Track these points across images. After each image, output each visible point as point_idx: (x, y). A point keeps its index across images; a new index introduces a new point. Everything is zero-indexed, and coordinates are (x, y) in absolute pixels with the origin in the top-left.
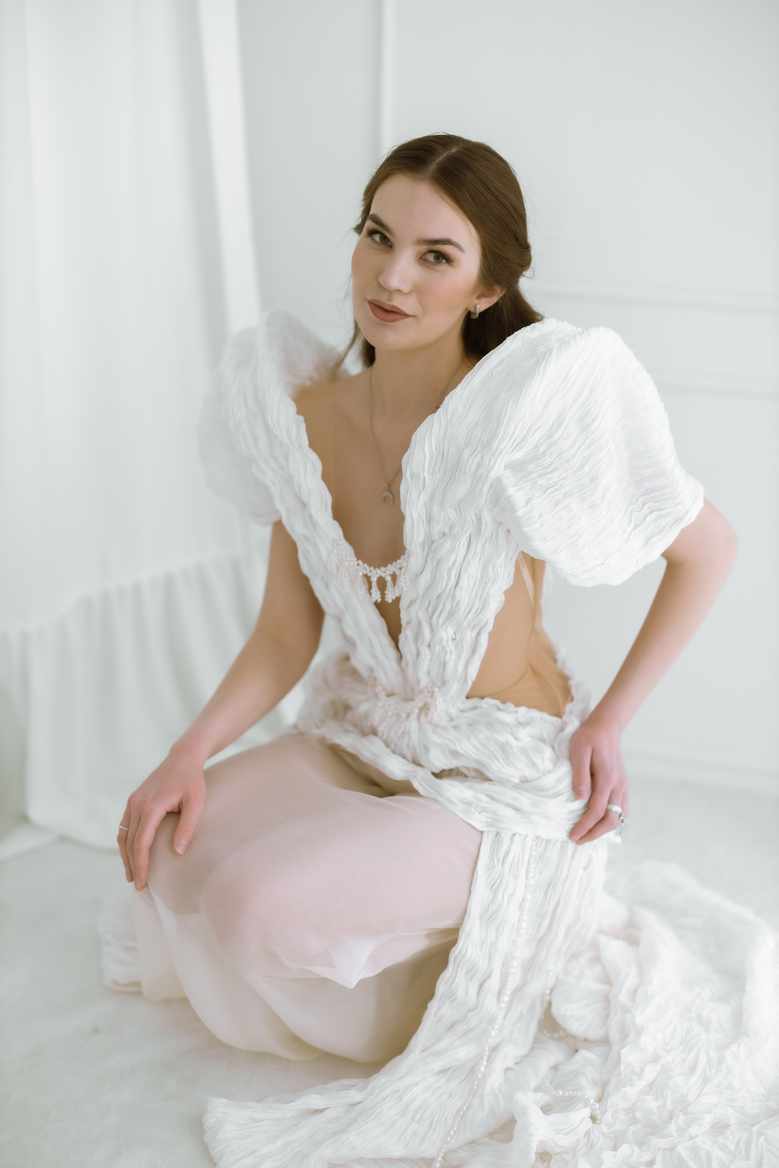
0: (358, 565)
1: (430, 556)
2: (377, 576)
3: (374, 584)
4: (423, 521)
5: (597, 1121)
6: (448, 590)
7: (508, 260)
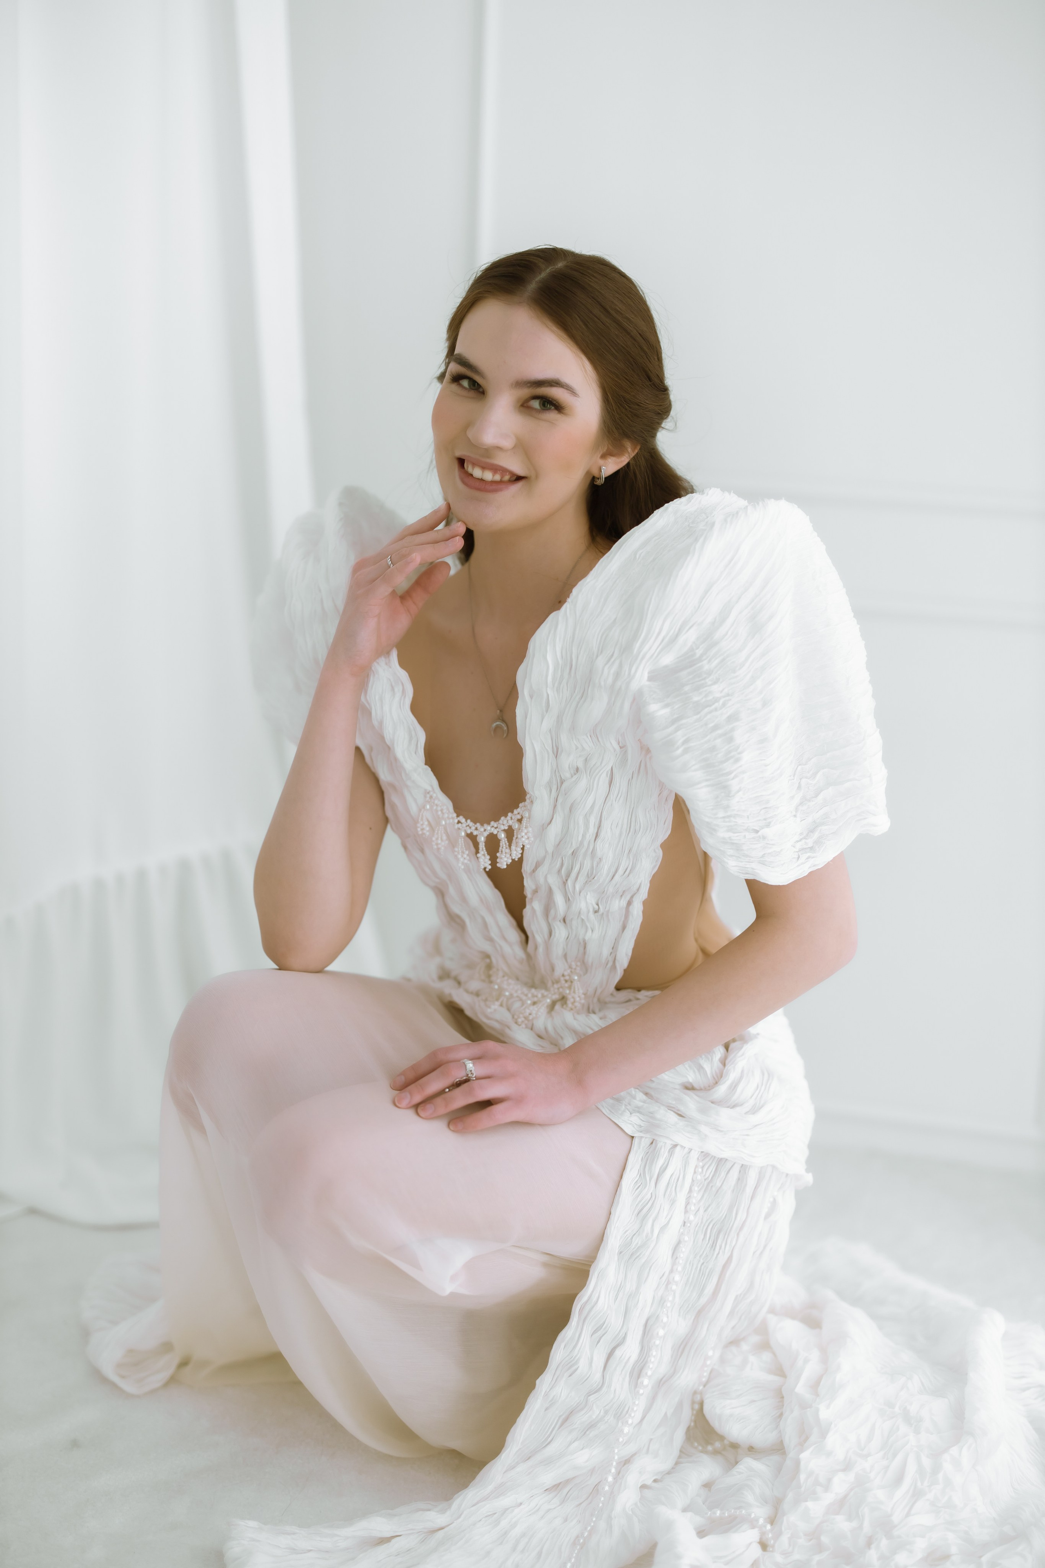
0: (459, 822)
1: (560, 800)
2: (486, 834)
3: (482, 846)
4: (548, 754)
5: (768, 1549)
6: (586, 844)
7: (639, 405)
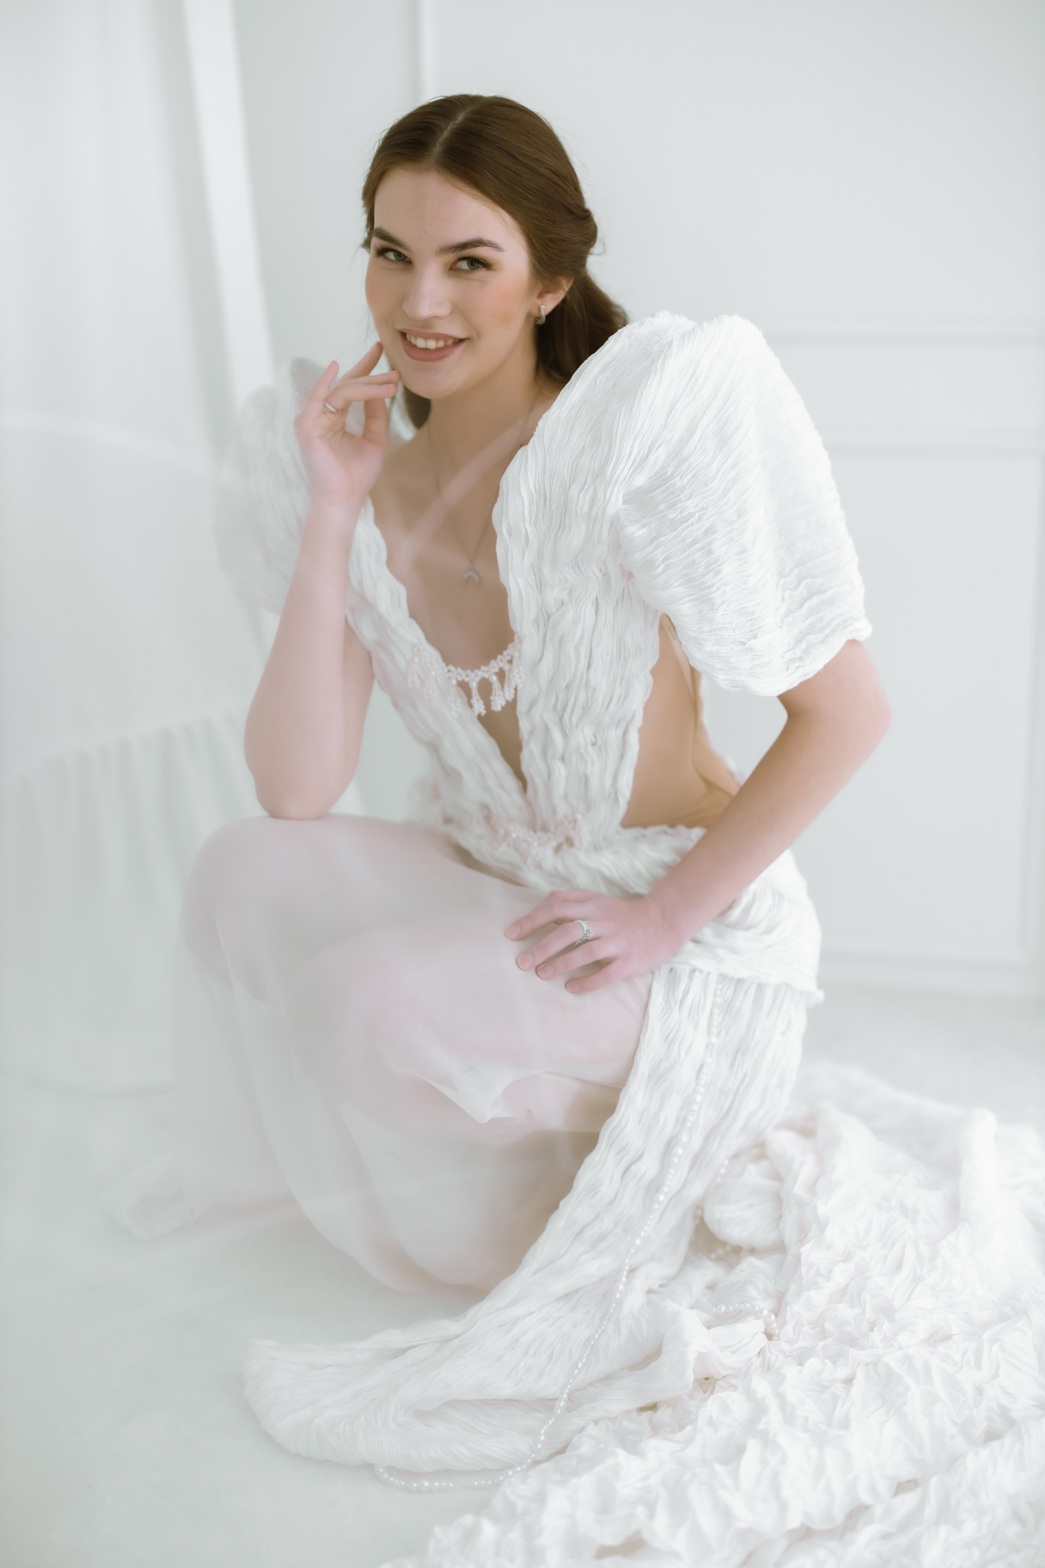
0: (449, 671)
3: (475, 692)
4: (533, 589)
5: (773, 1338)
6: (579, 677)
